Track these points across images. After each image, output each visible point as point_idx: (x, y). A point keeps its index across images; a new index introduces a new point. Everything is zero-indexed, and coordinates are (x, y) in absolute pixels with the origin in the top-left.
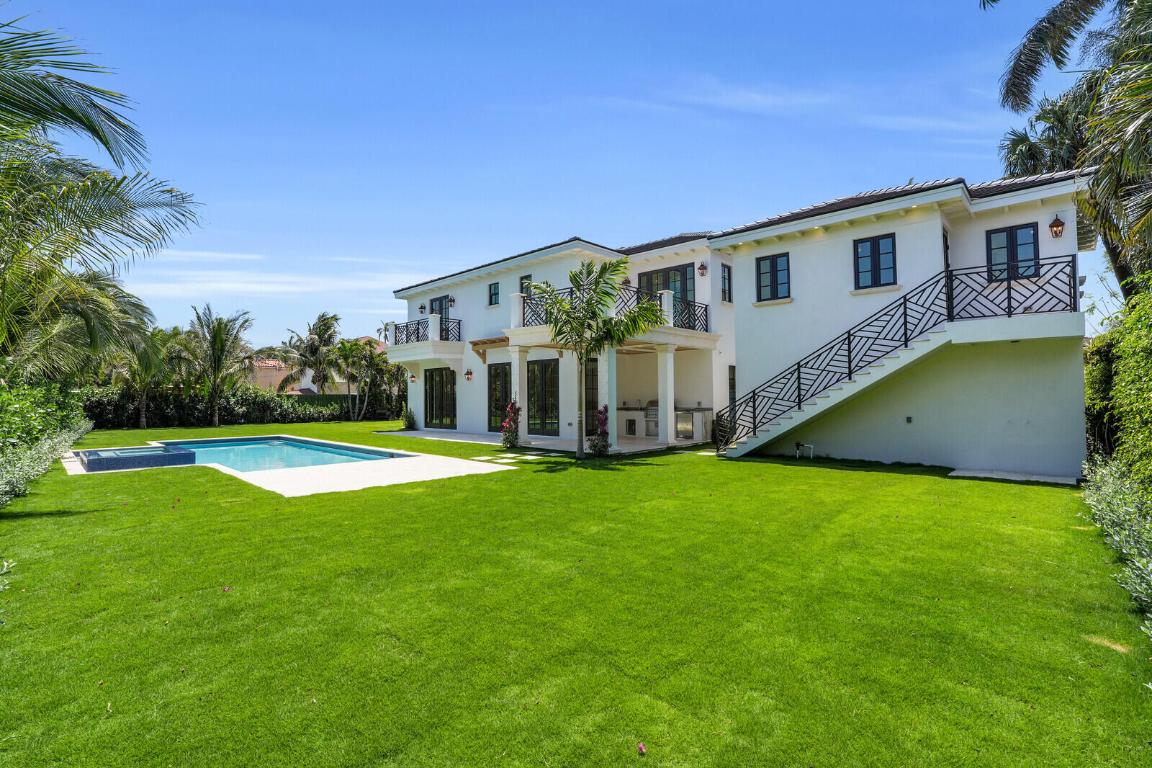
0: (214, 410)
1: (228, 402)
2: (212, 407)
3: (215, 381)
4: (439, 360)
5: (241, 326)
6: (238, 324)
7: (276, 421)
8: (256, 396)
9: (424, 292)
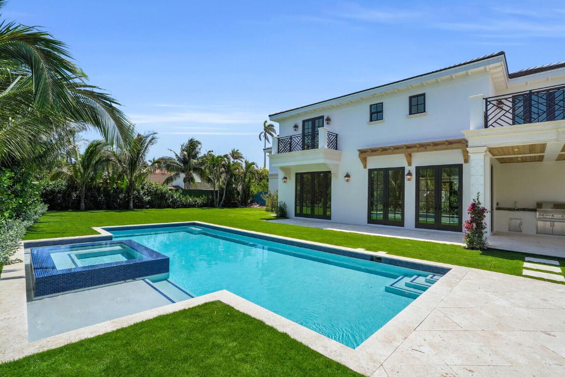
0: (130, 199)
1: (139, 193)
2: (129, 196)
3: (131, 179)
4: (325, 164)
5: (150, 141)
6: (148, 141)
7: (169, 207)
8: (157, 190)
9: (299, 115)
